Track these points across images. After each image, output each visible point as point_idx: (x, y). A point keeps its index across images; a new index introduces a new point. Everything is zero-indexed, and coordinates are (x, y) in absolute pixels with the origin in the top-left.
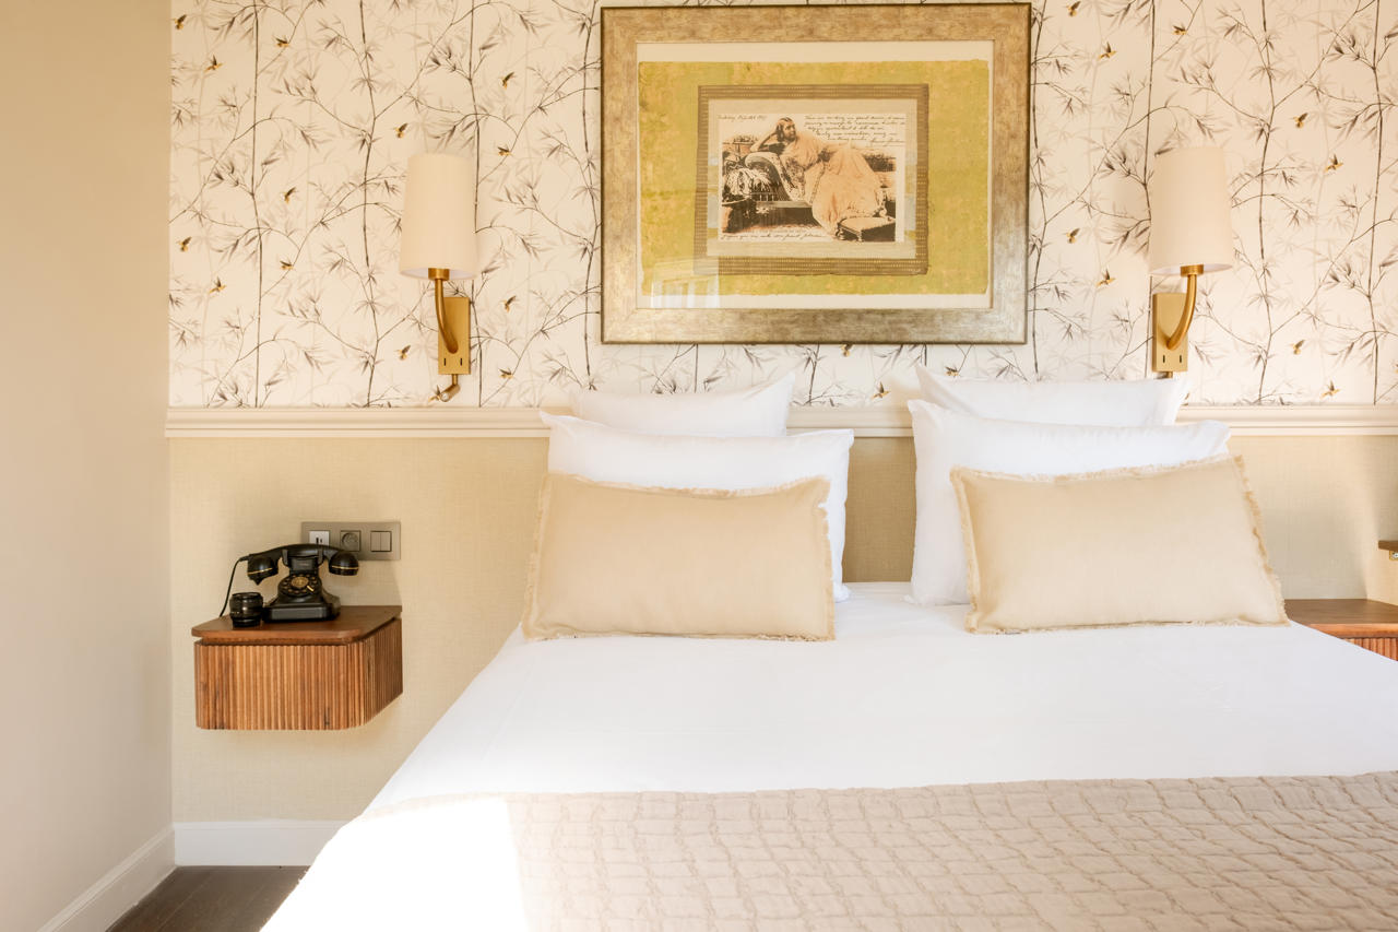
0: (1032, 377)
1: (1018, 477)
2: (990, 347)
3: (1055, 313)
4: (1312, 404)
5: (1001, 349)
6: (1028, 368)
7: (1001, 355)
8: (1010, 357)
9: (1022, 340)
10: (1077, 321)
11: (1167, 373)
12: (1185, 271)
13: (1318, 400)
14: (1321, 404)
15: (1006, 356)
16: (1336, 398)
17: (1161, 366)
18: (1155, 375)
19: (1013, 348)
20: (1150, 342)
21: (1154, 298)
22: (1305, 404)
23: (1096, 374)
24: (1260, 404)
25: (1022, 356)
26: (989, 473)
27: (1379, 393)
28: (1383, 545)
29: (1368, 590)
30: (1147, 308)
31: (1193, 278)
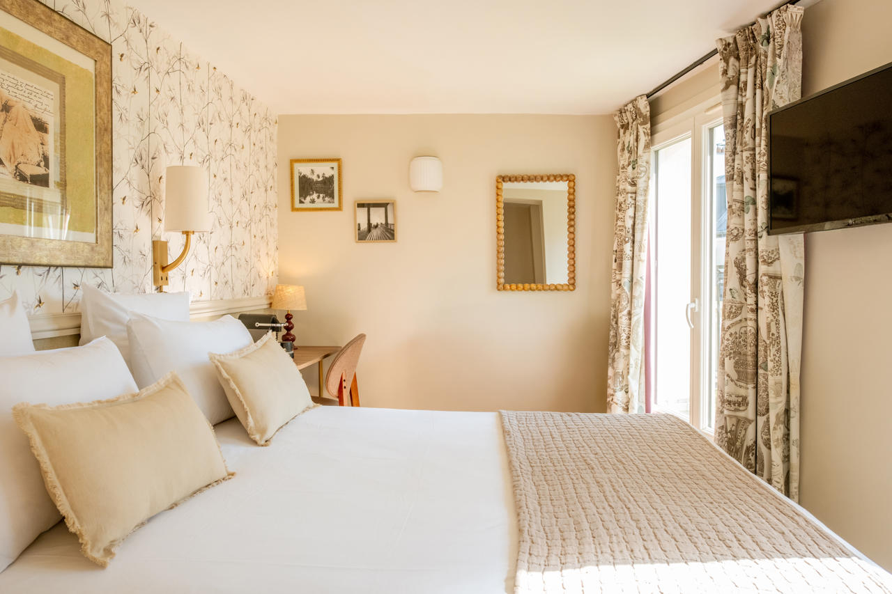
0: (112, 289)
2: (93, 270)
5: (98, 271)
6: (110, 284)
7: (99, 275)
8: (102, 276)
9: (111, 265)
10: (127, 254)
11: (161, 286)
14: (199, 301)
17: (158, 282)
18: (155, 287)
19: (104, 270)
20: (153, 268)
21: (154, 243)
23: (135, 287)
25: (107, 276)
27: (212, 295)
30: (151, 249)
31: (189, 236)
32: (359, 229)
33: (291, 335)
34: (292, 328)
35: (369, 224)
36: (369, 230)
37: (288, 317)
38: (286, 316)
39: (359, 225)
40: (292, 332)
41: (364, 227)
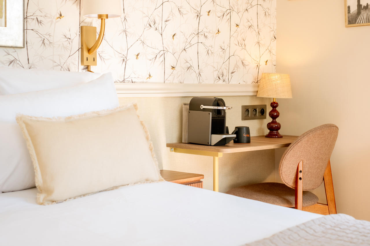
0: (26, 66)
1: (50, 119)
2: (5, 49)
3: (37, 32)
4: (143, 82)
5: (11, 51)
6: (24, 61)
7: (10, 53)
8: (15, 55)
9: (22, 45)
10: (47, 37)
11: (88, 66)
12: (100, 16)
13: (145, 81)
14: (146, 83)
15: (13, 54)
16: (151, 80)
17: (86, 63)
18: (83, 67)
19: (17, 50)
20: (80, 50)
21: (82, 28)
22: (141, 83)
23: (57, 66)
24: (124, 82)
25: (21, 55)
26: (36, 118)
27: (166, 79)
28: (168, 145)
29: (163, 165)
30: (78, 33)
31: (103, 20)
32: (349, 12)
33: (276, 123)
34: (277, 116)
35: (359, 6)
36: (359, 13)
37: (274, 105)
38: (272, 103)
39: (349, 7)
40: (278, 120)
41: (354, 9)
